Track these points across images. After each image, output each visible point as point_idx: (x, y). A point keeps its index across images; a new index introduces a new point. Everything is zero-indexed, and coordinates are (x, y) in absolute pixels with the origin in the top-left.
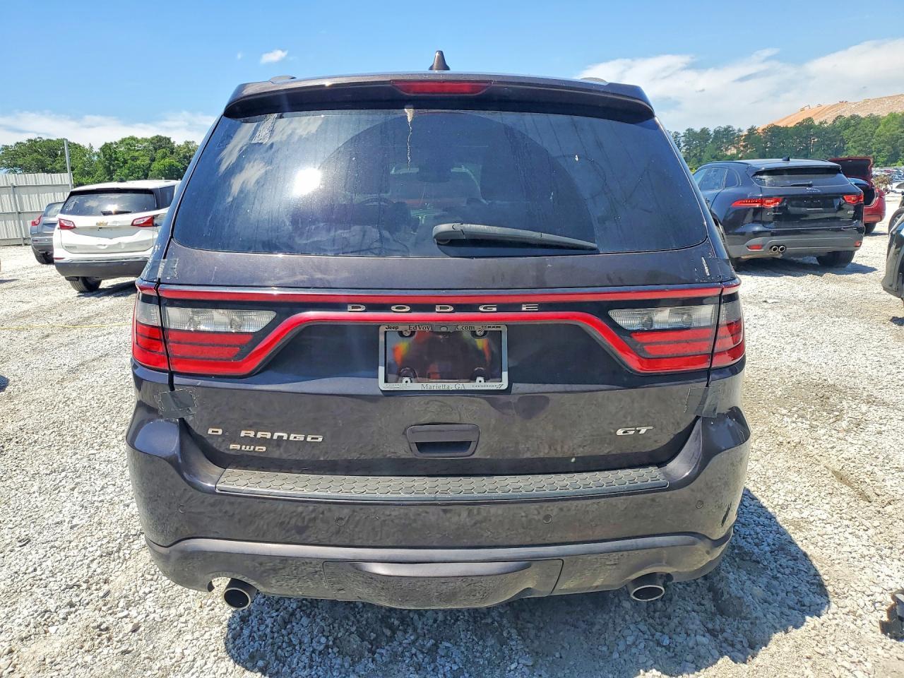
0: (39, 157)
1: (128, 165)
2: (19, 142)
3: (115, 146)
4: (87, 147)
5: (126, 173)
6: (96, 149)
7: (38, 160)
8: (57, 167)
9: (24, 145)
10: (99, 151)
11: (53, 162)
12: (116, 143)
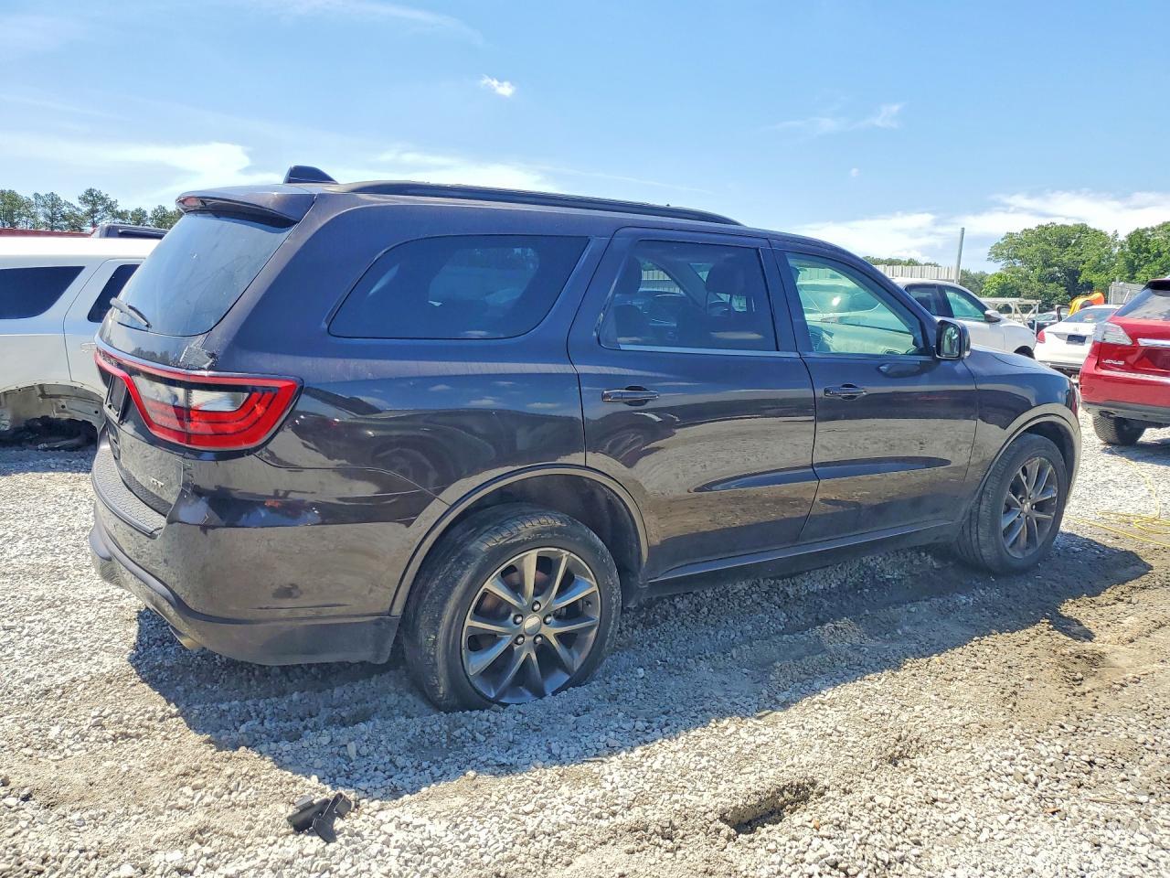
0: (1046, 247)
1: (1162, 259)
2: (1027, 228)
3: (1150, 233)
4: (1110, 234)
5: (1155, 271)
6: (1122, 237)
7: (1044, 251)
8: (1064, 259)
9: (1033, 232)
10: (1125, 239)
11: (1062, 253)
12: (1153, 229)
